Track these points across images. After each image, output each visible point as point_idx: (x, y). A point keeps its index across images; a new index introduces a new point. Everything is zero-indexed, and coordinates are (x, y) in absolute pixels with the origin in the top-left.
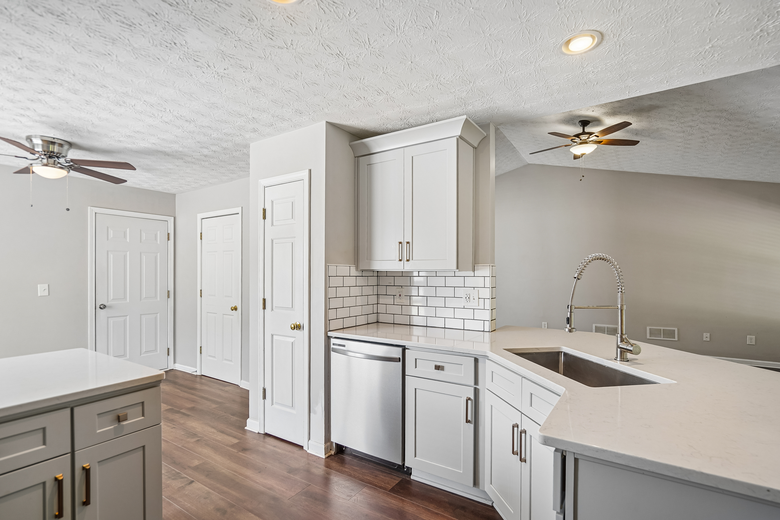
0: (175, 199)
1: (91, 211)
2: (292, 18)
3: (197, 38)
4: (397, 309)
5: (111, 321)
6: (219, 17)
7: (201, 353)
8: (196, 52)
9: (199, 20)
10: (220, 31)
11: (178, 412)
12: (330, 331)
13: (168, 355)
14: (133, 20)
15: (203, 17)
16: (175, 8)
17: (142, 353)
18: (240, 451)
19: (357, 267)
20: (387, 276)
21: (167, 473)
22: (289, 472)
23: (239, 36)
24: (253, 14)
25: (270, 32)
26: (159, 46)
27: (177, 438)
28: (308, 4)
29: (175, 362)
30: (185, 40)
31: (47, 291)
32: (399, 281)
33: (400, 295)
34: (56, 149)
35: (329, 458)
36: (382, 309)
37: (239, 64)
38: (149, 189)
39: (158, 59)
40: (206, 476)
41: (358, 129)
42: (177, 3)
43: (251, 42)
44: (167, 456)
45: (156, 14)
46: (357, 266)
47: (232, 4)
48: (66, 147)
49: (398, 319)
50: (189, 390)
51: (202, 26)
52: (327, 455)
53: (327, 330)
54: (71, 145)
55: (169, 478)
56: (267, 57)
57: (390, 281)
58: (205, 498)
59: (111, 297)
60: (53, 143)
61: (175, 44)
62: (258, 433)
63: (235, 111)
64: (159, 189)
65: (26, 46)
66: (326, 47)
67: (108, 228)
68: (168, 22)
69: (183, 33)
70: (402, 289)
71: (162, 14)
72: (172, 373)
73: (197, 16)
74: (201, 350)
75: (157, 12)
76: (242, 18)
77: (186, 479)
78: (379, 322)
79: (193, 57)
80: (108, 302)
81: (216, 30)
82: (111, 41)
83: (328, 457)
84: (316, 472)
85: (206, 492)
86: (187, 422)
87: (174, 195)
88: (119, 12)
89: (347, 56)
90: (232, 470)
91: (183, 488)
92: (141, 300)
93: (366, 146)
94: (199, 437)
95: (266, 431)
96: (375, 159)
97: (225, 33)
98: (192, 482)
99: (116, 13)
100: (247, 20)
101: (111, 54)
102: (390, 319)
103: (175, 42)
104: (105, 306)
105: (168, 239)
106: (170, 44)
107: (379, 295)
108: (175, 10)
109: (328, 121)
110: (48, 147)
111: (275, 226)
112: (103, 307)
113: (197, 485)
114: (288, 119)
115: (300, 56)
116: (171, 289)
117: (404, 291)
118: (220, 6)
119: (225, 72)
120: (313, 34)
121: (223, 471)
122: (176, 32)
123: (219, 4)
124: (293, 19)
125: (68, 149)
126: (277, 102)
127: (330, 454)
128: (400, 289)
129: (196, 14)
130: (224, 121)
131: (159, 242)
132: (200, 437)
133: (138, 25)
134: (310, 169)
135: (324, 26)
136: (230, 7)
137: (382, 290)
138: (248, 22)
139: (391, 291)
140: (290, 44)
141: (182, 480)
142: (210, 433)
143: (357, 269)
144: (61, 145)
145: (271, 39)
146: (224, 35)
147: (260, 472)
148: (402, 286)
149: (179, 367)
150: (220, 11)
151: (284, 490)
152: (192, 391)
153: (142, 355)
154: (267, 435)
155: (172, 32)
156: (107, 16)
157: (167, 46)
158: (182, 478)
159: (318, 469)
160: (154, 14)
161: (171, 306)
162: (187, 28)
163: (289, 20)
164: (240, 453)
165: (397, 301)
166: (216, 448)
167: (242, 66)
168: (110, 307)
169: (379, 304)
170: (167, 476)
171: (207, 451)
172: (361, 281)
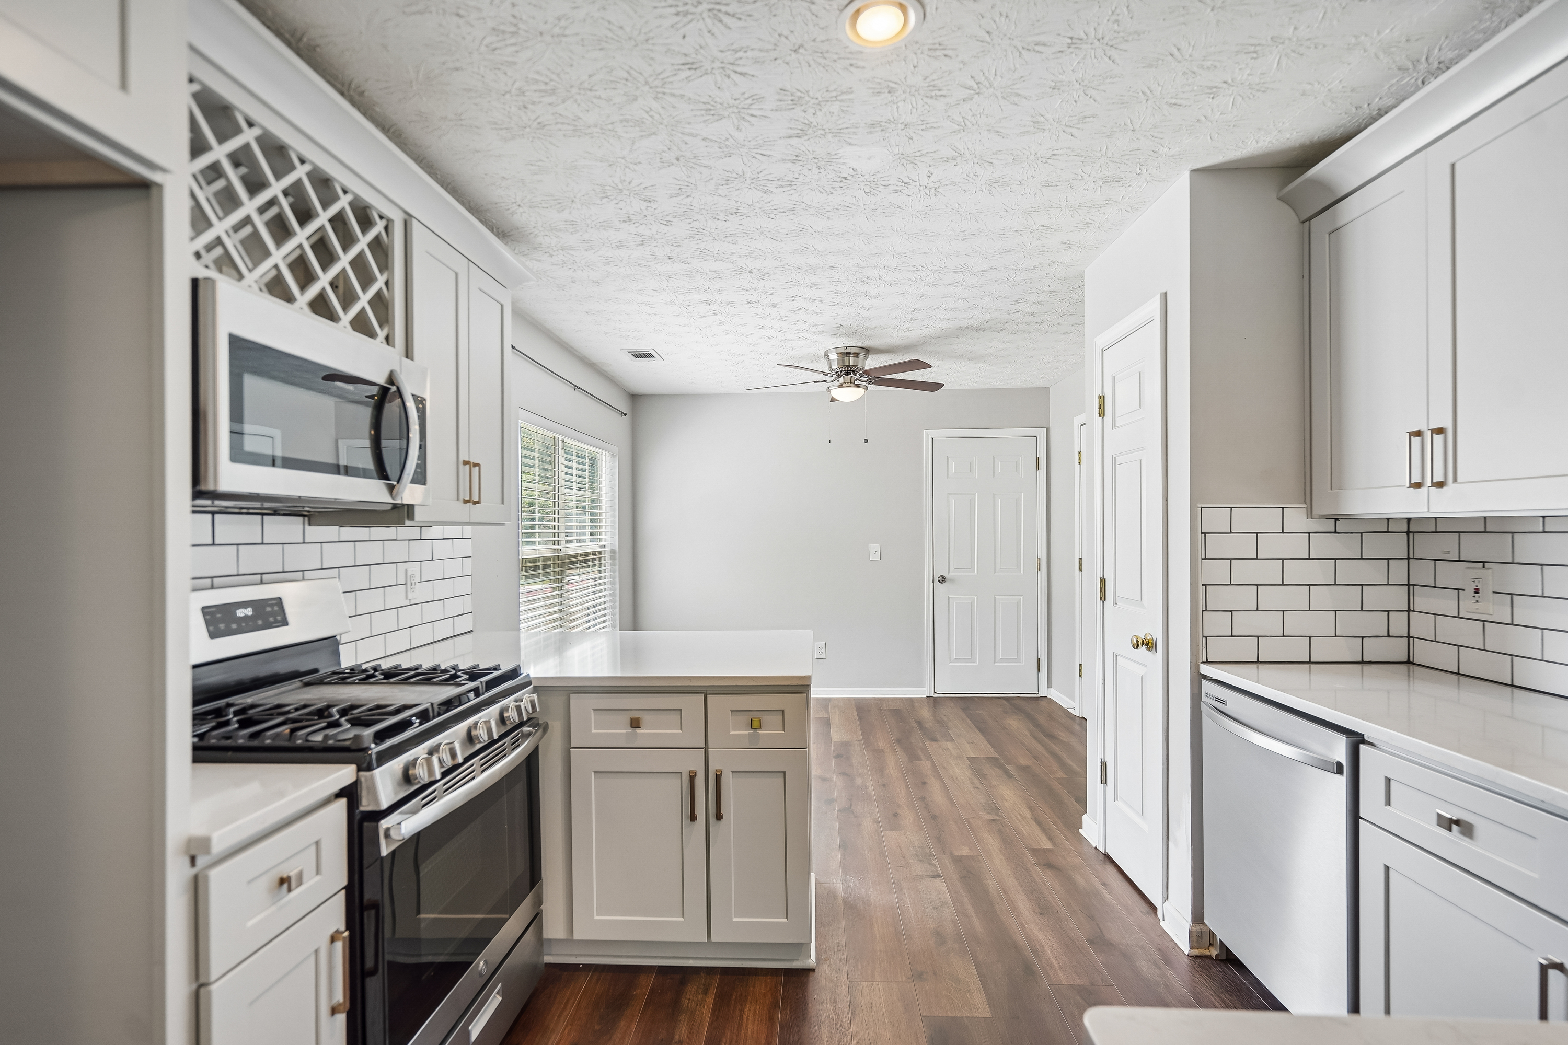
0: (1048, 397)
1: (927, 435)
2: (937, 46)
3: (859, 157)
4: (1469, 633)
5: (954, 602)
6: (854, 114)
7: (1081, 676)
8: (875, 174)
9: (839, 133)
10: (872, 130)
11: (1002, 767)
12: (1207, 662)
13: (1039, 670)
14: (786, 178)
15: (840, 127)
16: (806, 138)
17: (997, 660)
18: (1039, 864)
19: (1309, 510)
20: (1436, 532)
21: (919, 847)
22: (1091, 942)
23: (901, 122)
24: (886, 81)
25: (931, 88)
26: (834, 192)
27: (969, 804)
28: (937, 9)
29: (1049, 685)
30: (850, 168)
31: (878, 553)
32: (1473, 547)
33: (1477, 589)
34: (851, 361)
35: (1199, 961)
36: (1421, 626)
37: (939, 158)
38: (1004, 387)
39: (848, 207)
40: (961, 878)
41: (1293, 149)
42: (801, 130)
43: (922, 118)
44: (937, 826)
45: (797, 156)
46: (1309, 506)
47: (851, 88)
48: (861, 356)
49: (1472, 663)
50: (1044, 737)
51: (849, 138)
52: (1196, 952)
53: (1197, 659)
54: (867, 351)
55: (917, 856)
56: (963, 125)
57: (1446, 545)
58: (935, 908)
59: (953, 566)
60: (848, 354)
61: (845, 178)
62: (1096, 848)
63: (1003, 229)
64: (1016, 384)
65: (744, 256)
66: (1037, 48)
67: (948, 458)
68: (815, 158)
69: (841, 161)
70: (1483, 570)
71: (802, 152)
72: (1043, 703)
73: (833, 131)
74: (1081, 670)
75: (796, 154)
76: (879, 96)
77: (933, 868)
78: (1413, 663)
79: (878, 183)
80: (949, 572)
81: (867, 132)
82: (791, 213)
83: (1196, 956)
84: (1144, 970)
85: (943, 900)
86: (1001, 786)
87: (1046, 390)
88: (770, 177)
89: (1092, 34)
90: (1003, 889)
91: (921, 878)
92: (995, 572)
93: (1321, 185)
94: (997, 815)
95: (1109, 851)
96: (1349, 210)
97: (880, 129)
98: (939, 876)
99: (769, 180)
100: (887, 94)
101: (805, 227)
102: (1445, 657)
103: (844, 176)
104: (945, 579)
105: (1038, 469)
106: (841, 181)
107: (1414, 585)
108: (808, 139)
109: (1194, 168)
110: (843, 361)
111: (1119, 427)
112: (943, 580)
113: (940, 884)
114: (1107, 202)
115: (1010, 91)
116: (1043, 555)
117: (1490, 579)
118: (842, 101)
119: (932, 179)
120: (993, 45)
121: (990, 882)
122: (833, 164)
123: (838, 98)
124: (941, 47)
125: (865, 358)
126: (1053, 184)
127: (1207, 953)
128: (1477, 572)
129: (830, 129)
130: (1006, 251)
131: (1022, 475)
132: (1000, 816)
133: (794, 180)
134: (1165, 292)
135: (997, 20)
136: (852, 92)
137: (1422, 573)
138: (892, 96)
139: (1450, 574)
140: (976, 85)
141: (929, 866)
142: (1018, 816)
143: (1310, 514)
144: (857, 355)
145: (942, 97)
146: (883, 132)
147: (1041, 914)
148: (1484, 562)
149: (1055, 695)
150: (848, 107)
151: (1056, 965)
152: (1047, 740)
153: (997, 664)
154: (1107, 857)
155: (829, 167)
156: (765, 188)
157: (841, 186)
158: (931, 864)
159: (1154, 967)
160: (795, 158)
161: (1043, 586)
162: (838, 152)
163: (938, 53)
164: (1037, 868)
165: (1468, 606)
166: (1008, 841)
167: (945, 159)
168: (952, 581)
169: (1413, 611)
170: (916, 851)
171: (992, 843)
172: (1325, 545)
